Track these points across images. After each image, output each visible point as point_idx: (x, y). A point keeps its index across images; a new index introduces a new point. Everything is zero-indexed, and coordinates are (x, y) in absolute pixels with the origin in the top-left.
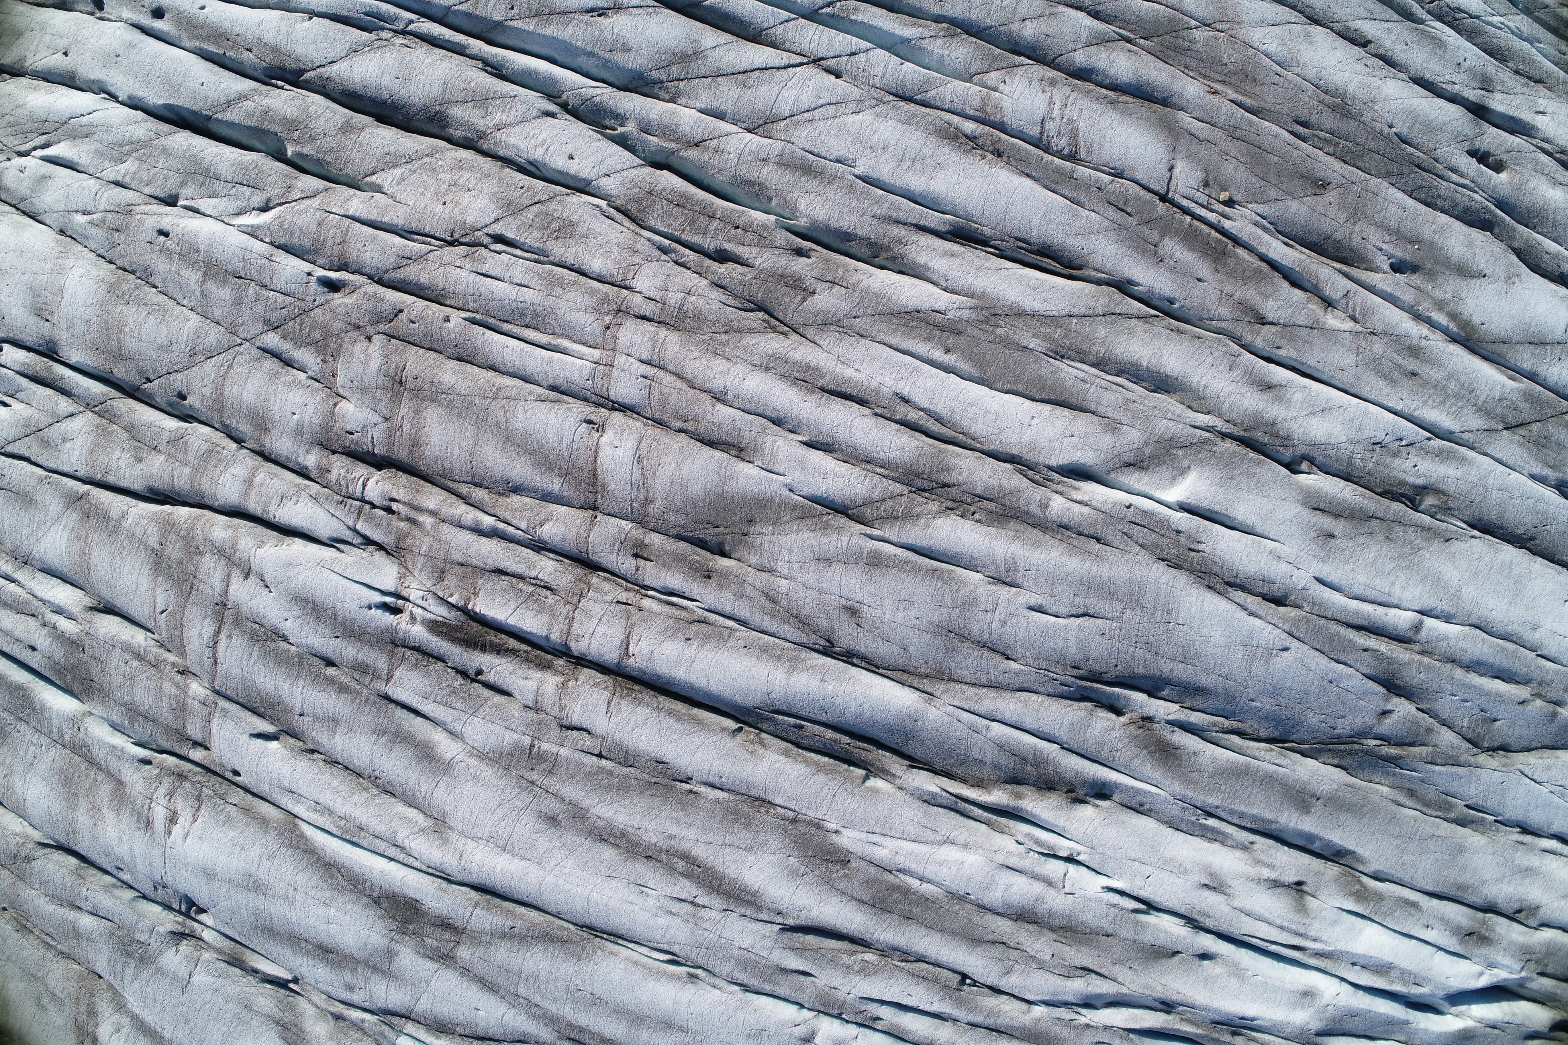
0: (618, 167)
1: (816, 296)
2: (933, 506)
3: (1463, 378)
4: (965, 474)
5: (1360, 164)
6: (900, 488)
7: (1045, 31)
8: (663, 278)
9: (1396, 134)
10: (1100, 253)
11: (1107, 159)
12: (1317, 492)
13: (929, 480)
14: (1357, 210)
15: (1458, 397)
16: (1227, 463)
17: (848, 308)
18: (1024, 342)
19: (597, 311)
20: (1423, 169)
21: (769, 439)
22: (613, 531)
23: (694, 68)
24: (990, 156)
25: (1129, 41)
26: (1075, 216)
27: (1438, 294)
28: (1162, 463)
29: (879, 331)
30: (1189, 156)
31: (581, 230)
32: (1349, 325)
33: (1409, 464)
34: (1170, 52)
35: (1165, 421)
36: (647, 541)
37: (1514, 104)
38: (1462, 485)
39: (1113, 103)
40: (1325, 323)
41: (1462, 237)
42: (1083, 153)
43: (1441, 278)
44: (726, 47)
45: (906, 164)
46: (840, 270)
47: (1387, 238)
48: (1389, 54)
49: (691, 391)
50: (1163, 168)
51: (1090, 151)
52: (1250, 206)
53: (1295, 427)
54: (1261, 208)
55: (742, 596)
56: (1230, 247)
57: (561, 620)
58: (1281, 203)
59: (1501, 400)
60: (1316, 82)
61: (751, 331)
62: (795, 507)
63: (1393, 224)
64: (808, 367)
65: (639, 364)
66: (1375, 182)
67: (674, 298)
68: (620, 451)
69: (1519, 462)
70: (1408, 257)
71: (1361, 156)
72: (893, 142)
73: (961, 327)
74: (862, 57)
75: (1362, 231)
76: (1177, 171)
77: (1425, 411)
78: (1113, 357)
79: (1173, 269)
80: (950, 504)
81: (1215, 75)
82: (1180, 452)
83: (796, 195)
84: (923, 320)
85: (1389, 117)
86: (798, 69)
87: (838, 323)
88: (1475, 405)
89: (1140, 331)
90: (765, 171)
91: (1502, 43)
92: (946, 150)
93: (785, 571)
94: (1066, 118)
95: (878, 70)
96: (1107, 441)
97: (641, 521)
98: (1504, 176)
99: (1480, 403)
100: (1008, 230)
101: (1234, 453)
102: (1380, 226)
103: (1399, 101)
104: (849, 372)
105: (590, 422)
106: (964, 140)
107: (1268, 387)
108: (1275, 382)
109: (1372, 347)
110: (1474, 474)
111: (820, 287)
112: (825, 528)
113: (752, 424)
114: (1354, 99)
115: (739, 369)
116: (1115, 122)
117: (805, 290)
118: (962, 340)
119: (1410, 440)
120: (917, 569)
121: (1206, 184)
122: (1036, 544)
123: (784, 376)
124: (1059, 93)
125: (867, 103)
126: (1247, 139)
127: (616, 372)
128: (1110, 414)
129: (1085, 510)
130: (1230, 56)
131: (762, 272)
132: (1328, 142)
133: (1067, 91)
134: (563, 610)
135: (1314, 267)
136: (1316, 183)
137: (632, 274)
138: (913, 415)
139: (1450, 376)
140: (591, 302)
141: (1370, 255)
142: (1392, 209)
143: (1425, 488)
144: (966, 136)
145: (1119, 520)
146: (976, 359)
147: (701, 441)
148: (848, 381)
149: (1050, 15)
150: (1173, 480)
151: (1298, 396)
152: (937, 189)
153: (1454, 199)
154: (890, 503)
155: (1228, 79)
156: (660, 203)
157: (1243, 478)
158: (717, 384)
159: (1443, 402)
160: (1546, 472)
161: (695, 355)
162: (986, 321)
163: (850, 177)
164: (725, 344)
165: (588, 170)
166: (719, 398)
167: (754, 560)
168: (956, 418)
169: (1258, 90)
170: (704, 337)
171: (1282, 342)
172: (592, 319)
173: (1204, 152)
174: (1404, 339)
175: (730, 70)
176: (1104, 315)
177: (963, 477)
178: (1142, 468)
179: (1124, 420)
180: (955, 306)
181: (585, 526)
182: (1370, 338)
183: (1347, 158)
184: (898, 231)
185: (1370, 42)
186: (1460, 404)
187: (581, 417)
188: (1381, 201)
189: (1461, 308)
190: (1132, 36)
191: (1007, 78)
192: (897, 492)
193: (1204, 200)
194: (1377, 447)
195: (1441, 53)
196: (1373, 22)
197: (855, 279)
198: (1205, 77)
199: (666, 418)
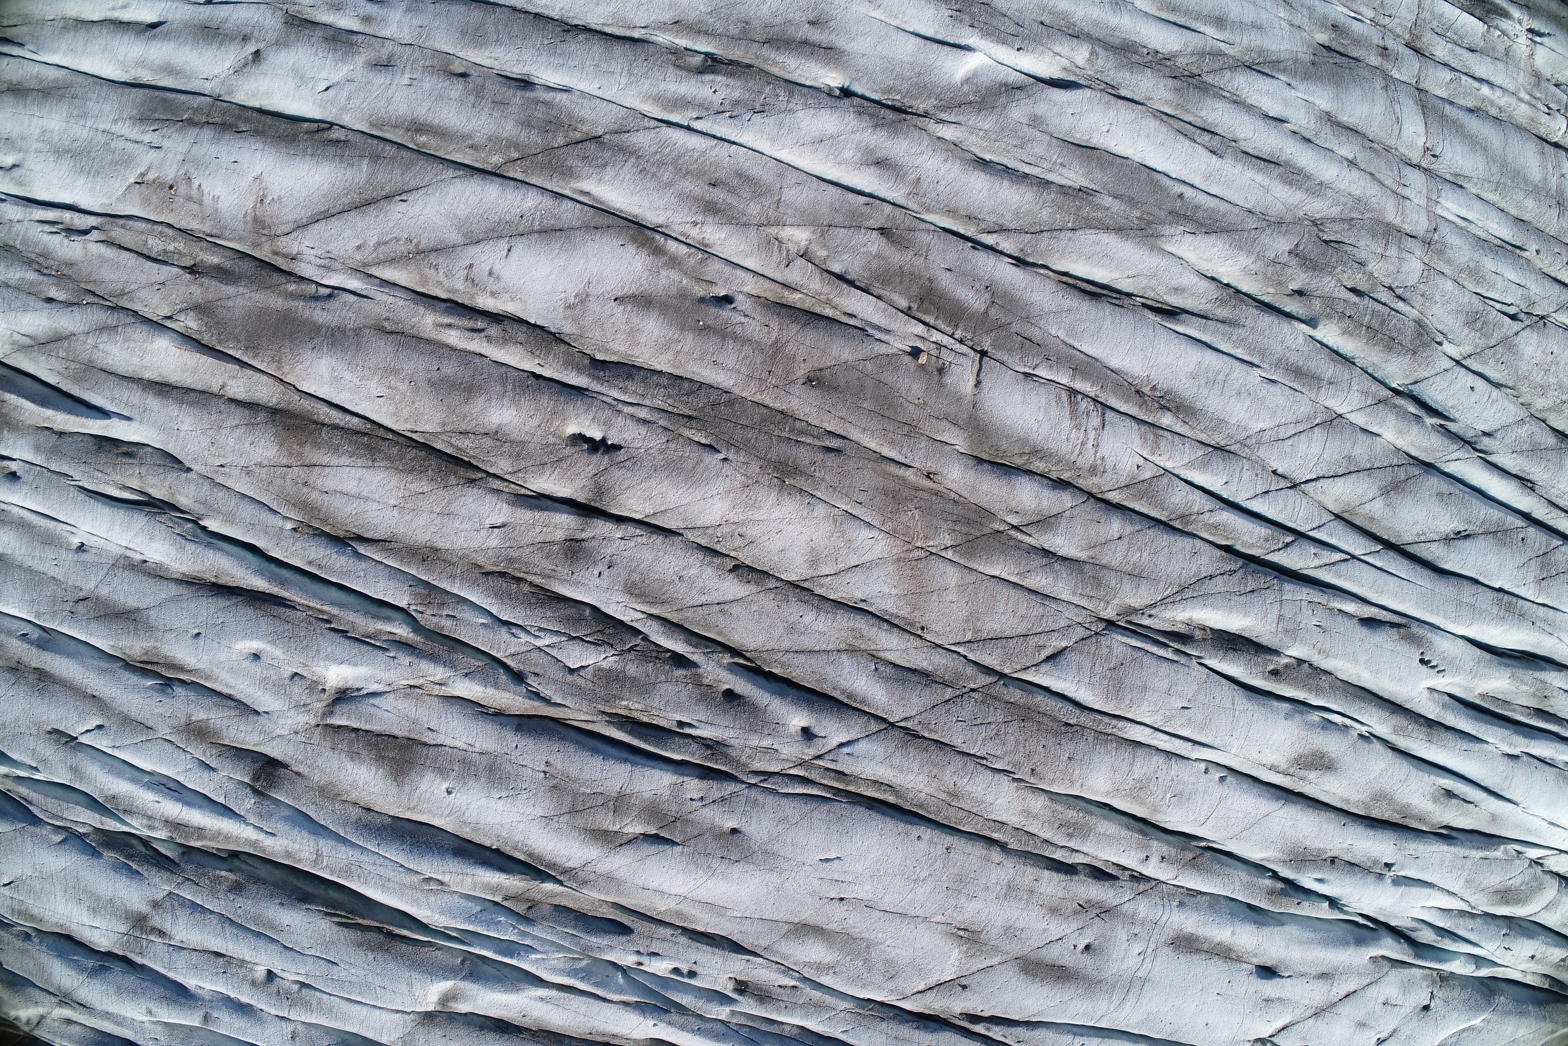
0: (1438, 378)
1: (1287, 249)
2: (1182, 61)
3: (653, 184)
4: (1161, 85)
5: (765, 411)
6: (1209, 79)
7: (1100, 526)
8: (1403, 269)
9: (718, 452)
10: (1047, 292)
11: (1042, 390)
12: (827, 64)
13: (1189, 84)
14: (773, 357)
15: (661, 164)
16: (924, 89)
17: (1263, 237)
18: (1117, 202)
19: (1444, 245)
20: (683, 416)
21: (1312, 126)
22: (1404, 70)
23: (1387, 477)
24: (1146, 390)
25: (1015, 528)
26: (1070, 331)
27: (675, 275)
28: (987, 88)
29: (1238, 215)
30: (959, 399)
31: (1462, 318)
32: (787, 233)
33: (722, 94)
34: (973, 517)
35: (986, 127)
36: (1380, 59)
37: (538, 530)
38: (659, 75)
39: (1035, 452)
40: (814, 232)
41: (643, 340)
42: (1064, 396)
43: (673, 290)
44: (1364, 499)
45: (1221, 377)
46: (1269, 273)
47: (738, 330)
48: (708, 559)
49: (1372, 170)
50: (986, 383)
51: (1058, 397)
52: (895, 350)
53: (853, 123)
54: (883, 349)
55: (1309, 8)
56: (915, 306)
57: (1427, 8)
58: (860, 357)
59: (605, 166)
60: (813, 501)
61: (1334, 220)
62: (1284, 71)
63: (730, 344)
64: (1290, 184)
65: (1410, 197)
66: (749, 392)
67: (1392, 251)
68: (1412, 129)
69: (586, 102)
70: (713, 310)
71: (764, 420)
72: (1233, 400)
73: (1170, 218)
74: (1260, 489)
75: (769, 333)
76: (972, 382)
77: (704, 146)
78: (1035, 189)
79: (976, 278)
80: (1168, 63)
81: (926, 496)
82: (971, 98)
83: (1307, 349)
84: (1202, 225)
85: (727, 470)
86: (1309, 477)
87: (1270, 224)
88: (638, 157)
89: (1009, 216)
90: (1330, 373)
91: (539, 612)
92: (1187, 394)
93: (1282, 22)
94: (1082, 431)
95: (1246, 475)
96: (1041, 109)
97: (1386, 76)
98: (572, 429)
99: (633, 160)
100: (1130, 314)
101: (917, 98)
102: (745, 341)
103: (710, 493)
104: (1259, 178)
105: (1433, 156)
106: (1171, 405)
107: (881, 164)
108: (872, 168)
109: (762, 210)
110: (646, 85)
111: (1285, 258)
112: (1261, 52)
113: (1326, 140)
114: (770, 486)
115: (1342, 185)
116: (1035, 429)
117: (1297, 255)
118: (1168, 206)
119: (721, 116)
120: (1187, 13)
121: (941, 371)
122: (1096, 23)
123: (1308, 177)
124: (1088, 458)
125: (1254, 441)
126: (896, 424)
127: (1424, 192)
128: (1039, 134)
129: (1057, 49)
130: (912, 518)
131: (1330, 273)
132: (802, 432)
133: (1080, 462)
134: (1425, 15)
135: (826, 289)
136: (819, 382)
137: (1425, 274)
138: (1207, 137)
139: (669, 185)
140: (1449, 253)
141: (759, 310)
142: (730, 362)
143: (701, 73)
144: (1168, 409)
145: (1027, 38)
146: (1157, 187)
147: (1356, 132)
148: (1259, 170)
149: (1095, 546)
150: (975, 74)
151: (848, 154)
152: (1195, 352)
153: (647, 386)
154: (1216, 66)
155: (913, 492)
156: (1406, 342)
157: (907, 74)
158: (1355, 173)
159: (679, 157)
160: (549, 96)
161: (1374, 200)
162: (1149, 223)
163: (1265, 366)
164: (1353, 209)
165: (1460, 376)
166: (1352, 163)
167: (1305, 35)
168: (1172, 134)
169: (881, 483)
170: (1368, 215)
171: (864, 209)
172: (1447, 238)
173: (942, 405)
174: (723, 221)
175: (1361, 474)
176: (1042, 231)
177: (1162, 83)
178: (1006, 85)
179: (1026, 129)
180: (1175, 238)
181: (1423, 75)
182: (764, 220)
183: (779, 416)
184: (1223, 312)
185: (731, 571)
186: (658, 156)
187: (1440, 160)
188: (744, 369)
189: (649, 260)
190: (1013, 533)
191: (1136, 472)
192: (1212, 75)
193: (944, 353)
194: (758, 107)
195: (635, 577)
196: (722, 599)
197: (1259, 264)
198: (937, 494)
199: (1385, 153)
